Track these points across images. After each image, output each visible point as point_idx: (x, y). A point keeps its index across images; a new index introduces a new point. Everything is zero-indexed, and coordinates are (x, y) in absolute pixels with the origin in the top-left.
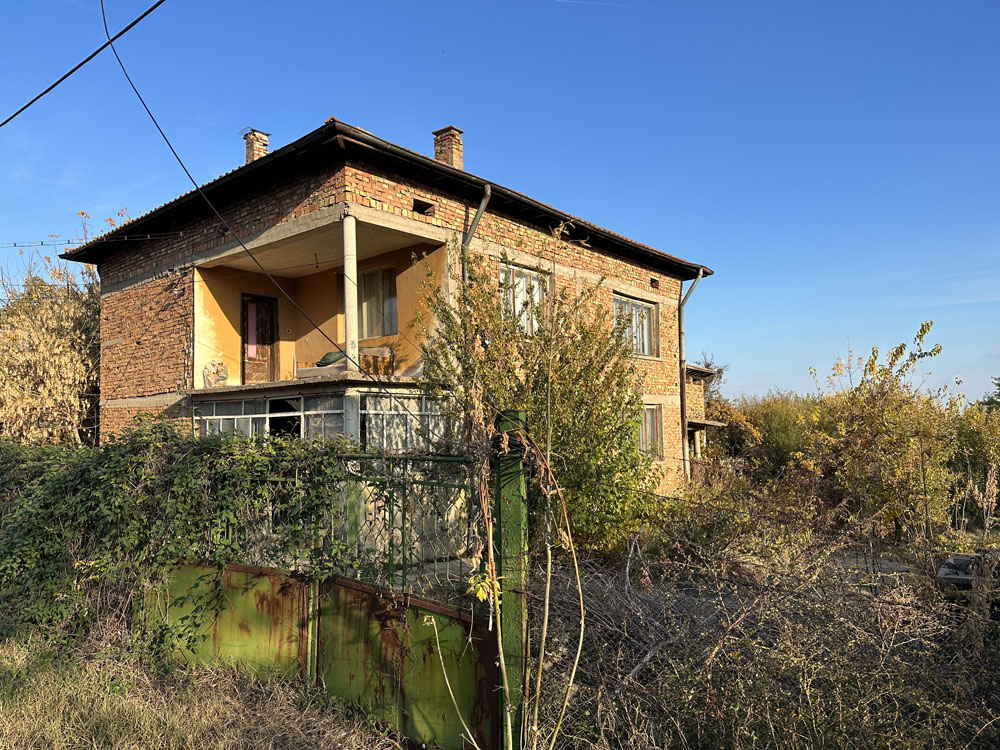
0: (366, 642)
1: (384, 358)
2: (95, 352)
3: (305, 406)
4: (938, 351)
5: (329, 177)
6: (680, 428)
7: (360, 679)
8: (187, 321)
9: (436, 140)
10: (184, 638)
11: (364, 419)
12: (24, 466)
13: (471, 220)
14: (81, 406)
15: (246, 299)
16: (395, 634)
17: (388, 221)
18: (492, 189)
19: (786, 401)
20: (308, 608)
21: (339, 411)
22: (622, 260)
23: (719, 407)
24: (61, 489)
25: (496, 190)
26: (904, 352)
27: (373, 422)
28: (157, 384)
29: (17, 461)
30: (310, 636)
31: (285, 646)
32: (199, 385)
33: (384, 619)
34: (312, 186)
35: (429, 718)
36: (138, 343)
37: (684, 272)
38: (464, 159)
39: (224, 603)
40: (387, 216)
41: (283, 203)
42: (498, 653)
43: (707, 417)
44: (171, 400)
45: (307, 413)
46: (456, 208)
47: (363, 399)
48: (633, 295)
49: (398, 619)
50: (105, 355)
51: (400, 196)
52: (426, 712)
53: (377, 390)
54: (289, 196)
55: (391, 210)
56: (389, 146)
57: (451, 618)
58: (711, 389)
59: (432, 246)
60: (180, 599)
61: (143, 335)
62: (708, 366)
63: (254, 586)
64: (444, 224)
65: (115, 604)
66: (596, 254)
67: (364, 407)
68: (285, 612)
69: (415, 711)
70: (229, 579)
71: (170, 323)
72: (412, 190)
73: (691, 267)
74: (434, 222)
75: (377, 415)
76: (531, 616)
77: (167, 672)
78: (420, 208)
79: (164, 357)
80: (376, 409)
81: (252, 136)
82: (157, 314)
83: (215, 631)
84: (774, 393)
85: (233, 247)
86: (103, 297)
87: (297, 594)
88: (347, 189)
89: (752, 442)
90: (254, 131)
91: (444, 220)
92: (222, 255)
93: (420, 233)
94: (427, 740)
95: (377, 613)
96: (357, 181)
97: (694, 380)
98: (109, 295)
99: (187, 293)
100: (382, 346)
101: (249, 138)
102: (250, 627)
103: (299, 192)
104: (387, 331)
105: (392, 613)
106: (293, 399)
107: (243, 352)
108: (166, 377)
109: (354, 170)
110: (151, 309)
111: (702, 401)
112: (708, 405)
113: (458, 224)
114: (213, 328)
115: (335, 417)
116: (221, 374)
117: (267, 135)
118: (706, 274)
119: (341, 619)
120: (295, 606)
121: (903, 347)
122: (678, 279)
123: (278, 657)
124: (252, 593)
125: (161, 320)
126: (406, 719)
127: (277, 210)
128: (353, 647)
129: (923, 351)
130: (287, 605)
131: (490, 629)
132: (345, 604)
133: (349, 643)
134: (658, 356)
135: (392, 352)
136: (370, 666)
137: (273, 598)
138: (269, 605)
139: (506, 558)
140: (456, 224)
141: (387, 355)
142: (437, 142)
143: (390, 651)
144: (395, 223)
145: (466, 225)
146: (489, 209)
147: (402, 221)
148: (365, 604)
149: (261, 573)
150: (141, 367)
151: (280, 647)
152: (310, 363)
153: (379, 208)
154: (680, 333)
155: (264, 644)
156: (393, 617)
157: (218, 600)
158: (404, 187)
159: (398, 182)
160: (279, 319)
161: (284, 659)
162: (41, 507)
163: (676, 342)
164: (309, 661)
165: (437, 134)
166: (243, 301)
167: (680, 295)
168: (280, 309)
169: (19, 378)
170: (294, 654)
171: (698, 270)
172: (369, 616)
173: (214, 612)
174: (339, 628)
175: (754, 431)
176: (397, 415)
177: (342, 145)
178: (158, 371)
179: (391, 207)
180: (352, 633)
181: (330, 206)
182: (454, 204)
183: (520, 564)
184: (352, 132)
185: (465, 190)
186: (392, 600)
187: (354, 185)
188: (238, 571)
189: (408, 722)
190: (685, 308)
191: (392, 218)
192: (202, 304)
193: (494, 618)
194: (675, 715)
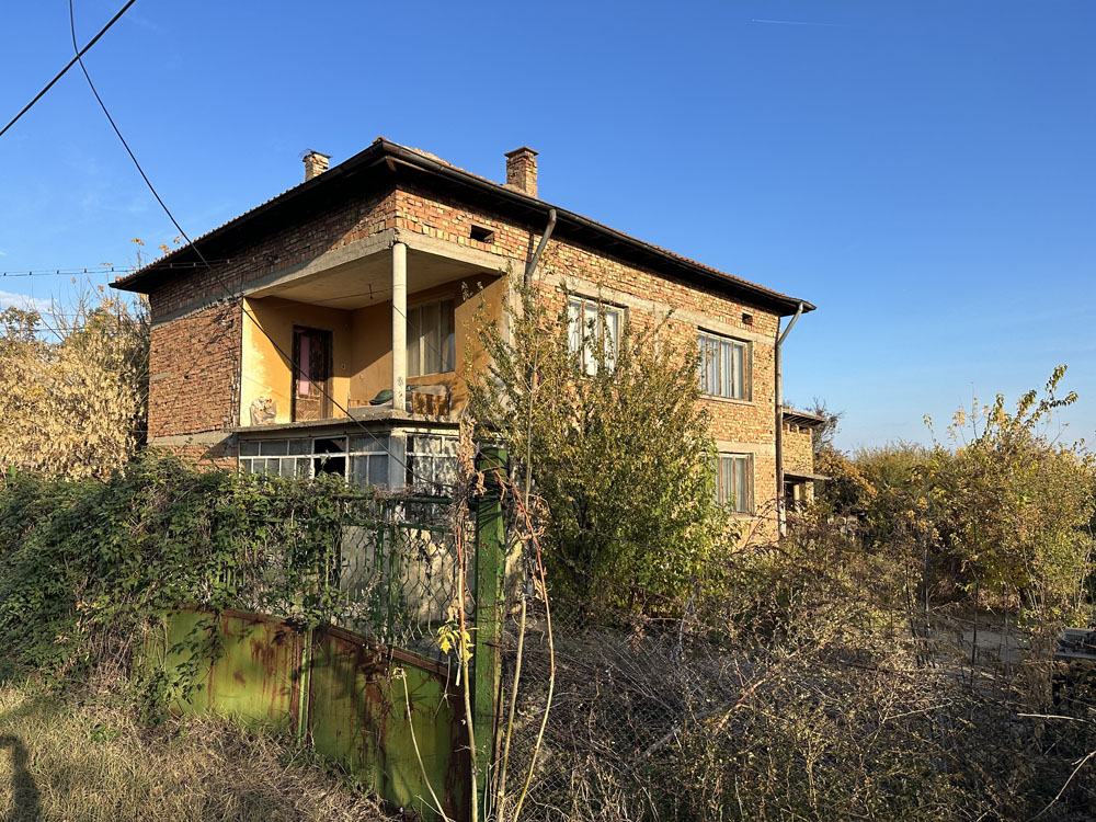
0: (352, 697)
1: (439, 397)
2: (144, 386)
3: (350, 447)
4: (1073, 400)
5: (380, 201)
6: (775, 481)
7: (346, 735)
8: (235, 354)
9: (508, 162)
10: (181, 687)
11: (411, 461)
12: (38, 501)
13: (535, 248)
14: (127, 443)
15: (299, 331)
16: (379, 687)
17: (442, 248)
18: (557, 215)
19: (908, 454)
20: (301, 659)
21: (384, 453)
22: (709, 293)
23: (829, 459)
24: (68, 526)
25: (561, 215)
26: (1034, 400)
27: (421, 465)
28: (204, 421)
29: (34, 497)
30: (302, 689)
31: (278, 699)
32: (246, 422)
33: (370, 672)
34: (362, 211)
35: (407, 780)
36: (186, 377)
37: (782, 307)
38: (538, 182)
39: (221, 651)
40: (441, 243)
41: (333, 229)
42: (465, 711)
43: (816, 470)
44: (217, 438)
45: (352, 454)
46: (520, 235)
47: (410, 440)
48: (722, 332)
49: (382, 673)
50: (153, 390)
51: (456, 222)
52: (404, 774)
53: (425, 430)
54: (340, 222)
55: (446, 237)
56: (443, 168)
57: (430, 672)
58: (823, 440)
59: (490, 277)
60: (178, 645)
61: (191, 369)
62: (819, 413)
63: (249, 633)
64: (506, 253)
65: (116, 649)
66: (679, 286)
67: (411, 449)
68: (279, 662)
69: (394, 772)
70: (226, 625)
71: (217, 357)
72: (471, 216)
73: (789, 301)
74: (493, 249)
75: (425, 458)
76: (504, 670)
77: (157, 722)
78: (479, 234)
79: (211, 392)
80: (424, 451)
81: (311, 159)
82: (206, 347)
83: (210, 680)
84: (897, 445)
85: (281, 276)
86: (153, 328)
87: (290, 643)
88: (398, 214)
89: (866, 500)
90: (314, 153)
91: (505, 249)
92: (271, 285)
93: (477, 262)
94: (405, 803)
95: (364, 666)
96: (409, 206)
97: (801, 429)
98: (159, 326)
99: (235, 326)
100: (438, 384)
101: (307, 160)
102: (245, 677)
103: (349, 217)
104: (445, 369)
105: (378, 666)
106: (339, 439)
107: (294, 389)
108: (213, 414)
109: (406, 194)
110: (199, 341)
111: (810, 451)
112: (817, 456)
113: (521, 251)
114: (262, 362)
115: (380, 459)
116: (270, 411)
117: (328, 157)
118: (806, 309)
119: (331, 672)
120: (289, 656)
121: (1033, 394)
122: (776, 315)
123: (271, 709)
124: (247, 641)
125: (209, 353)
126: (386, 781)
127: (326, 237)
128: (340, 702)
129: (1056, 400)
130: (281, 655)
131: (458, 684)
132: (336, 655)
133: (338, 697)
134: (750, 400)
135: (448, 390)
136: (355, 722)
137: (268, 647)
138: (263, 654)
139: (481, 608)
140: (518, 252)
141: (443, 393)
142: (509, 165)
143: (374, 706)
144: (450, 251)
145: (529, 253)
146: (555, 236)
147: (458, 249)
148: (353, 655)
149: (257, 620)
150: (188, 404)
151: (273, 700)
152: (362, 402)
153: (433, 235)
154: (777, 375)
155: (257, 695)
156: (377, 671)
157: (214, 649)
158: (462, 213)
159: (454, 206)
160: (334, 352)
161: (276, 713)
162: (48, 545)
163: (772, 385)
164: (301, 716)
165: (508, 155)
166: (295, 334)
167: (778, 333)
168: (334, 343)
169: (66, 412)
170: (286, 709)
171: (797, 304)
172: (356, 668)
173: (210, 660)
174: (329, 682)
175: (869, 486)
176: (448, 458)
177: (393, 167)
178: (205, 406)
179: (446, 234)
180: (340, 687)
181: (379, 232)
182: (517, 231)
183: (494, 615)
184: (401, 153)
185: (529, 216)
186: (376, 652)
187: (405, 210)
188: (234, 617)
189: (388, 785)
190: (781, 347)
191: (447, 245)
192: (250, 337)
193: (462, 672)
194: (646, 785)
